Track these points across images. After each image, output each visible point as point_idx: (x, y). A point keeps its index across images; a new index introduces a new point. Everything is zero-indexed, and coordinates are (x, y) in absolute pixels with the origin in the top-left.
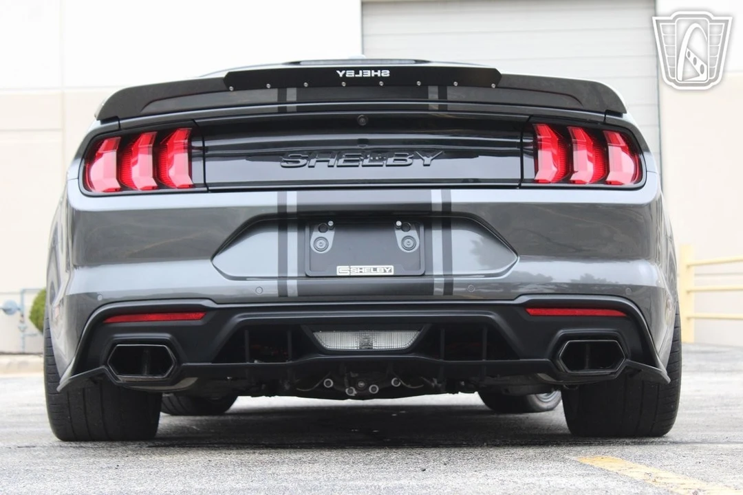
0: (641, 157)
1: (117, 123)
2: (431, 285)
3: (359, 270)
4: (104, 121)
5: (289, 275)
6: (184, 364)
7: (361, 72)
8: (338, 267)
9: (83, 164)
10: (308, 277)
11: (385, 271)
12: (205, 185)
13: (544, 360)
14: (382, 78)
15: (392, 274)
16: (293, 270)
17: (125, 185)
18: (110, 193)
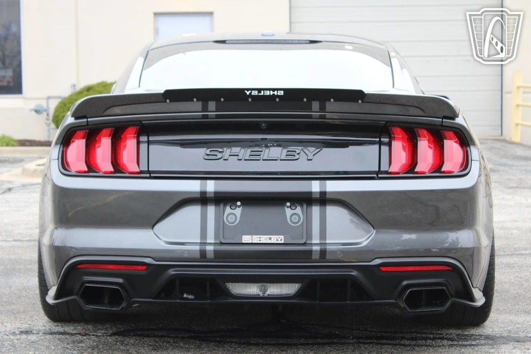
0: (468, 149)
1: (86, 120)
2: (310, 252)
3: (259, 239)
4: (76, 118)
5: (208, 241)
6: (133, 300)
7: (262, 92)
8: (243, 236)
9: (61, 149)
10: (222, 244)
11: (277, 240)
12: (149, 172)
13: (392, 301)
14: (278, 96)
15: (282, 242)
16: (211, 239)
17: (91, 169)
18: (80, 174)
